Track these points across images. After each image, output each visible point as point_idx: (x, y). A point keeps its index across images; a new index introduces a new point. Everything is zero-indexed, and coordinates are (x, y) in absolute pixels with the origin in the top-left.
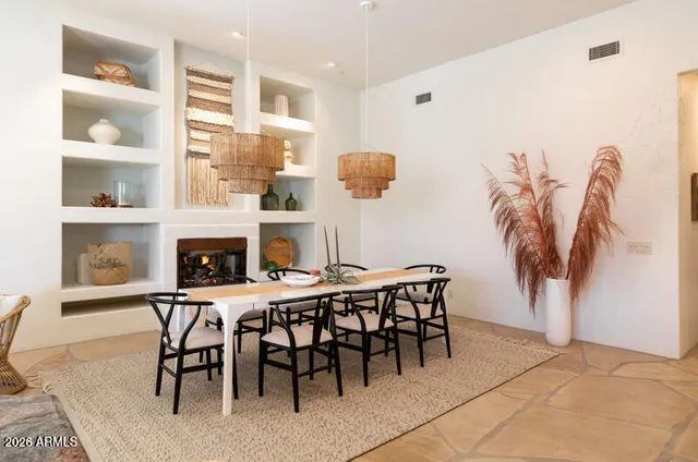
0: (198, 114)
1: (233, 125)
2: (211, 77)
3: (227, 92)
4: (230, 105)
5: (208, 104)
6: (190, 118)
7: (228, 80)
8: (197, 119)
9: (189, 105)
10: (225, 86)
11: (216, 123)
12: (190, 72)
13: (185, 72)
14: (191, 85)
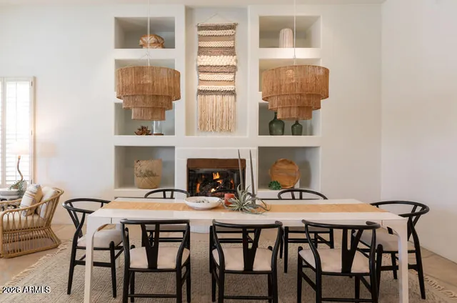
0: (207, 60)
1: (235, 64)
2: (217, 28)
3: (232, 37)
4: (233, 47)
5: (213, 51)
6: (199, 64)
7: (232, 27)
8: (205, 64)
9: (199, 54)
10: (229, 32)
11: (221, 64)
12: (201, 28)
13: (196, 29)
14: (201, 38)
